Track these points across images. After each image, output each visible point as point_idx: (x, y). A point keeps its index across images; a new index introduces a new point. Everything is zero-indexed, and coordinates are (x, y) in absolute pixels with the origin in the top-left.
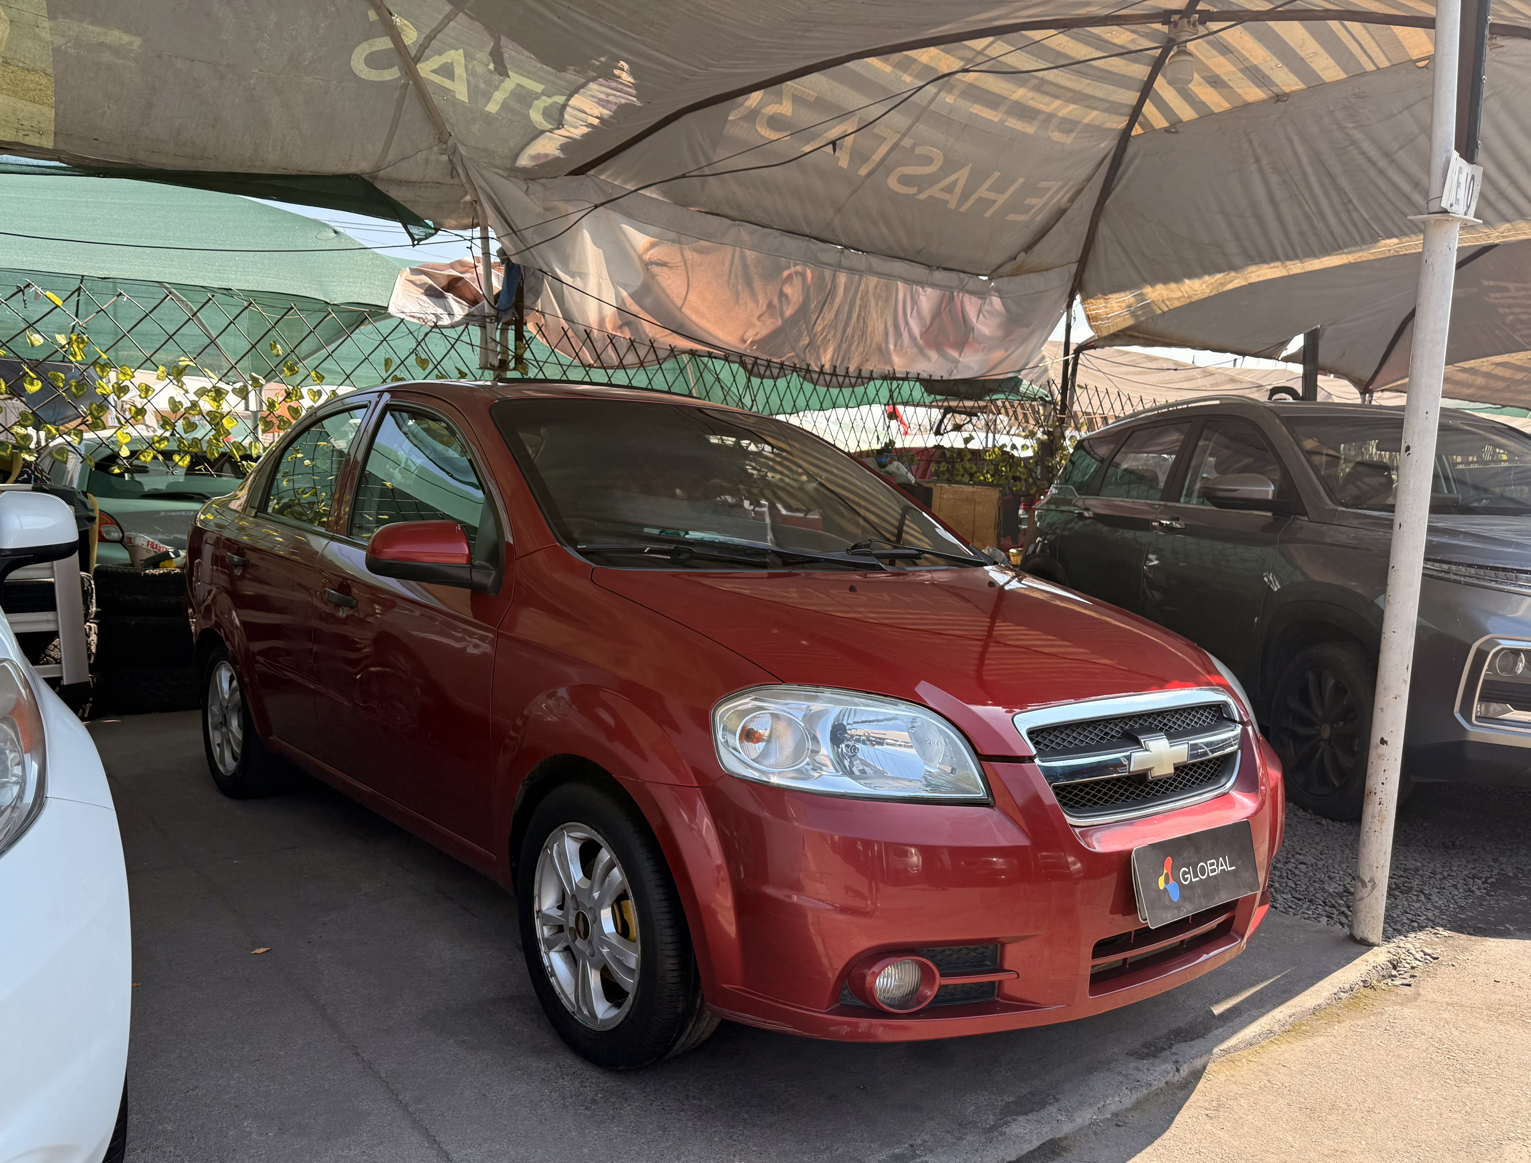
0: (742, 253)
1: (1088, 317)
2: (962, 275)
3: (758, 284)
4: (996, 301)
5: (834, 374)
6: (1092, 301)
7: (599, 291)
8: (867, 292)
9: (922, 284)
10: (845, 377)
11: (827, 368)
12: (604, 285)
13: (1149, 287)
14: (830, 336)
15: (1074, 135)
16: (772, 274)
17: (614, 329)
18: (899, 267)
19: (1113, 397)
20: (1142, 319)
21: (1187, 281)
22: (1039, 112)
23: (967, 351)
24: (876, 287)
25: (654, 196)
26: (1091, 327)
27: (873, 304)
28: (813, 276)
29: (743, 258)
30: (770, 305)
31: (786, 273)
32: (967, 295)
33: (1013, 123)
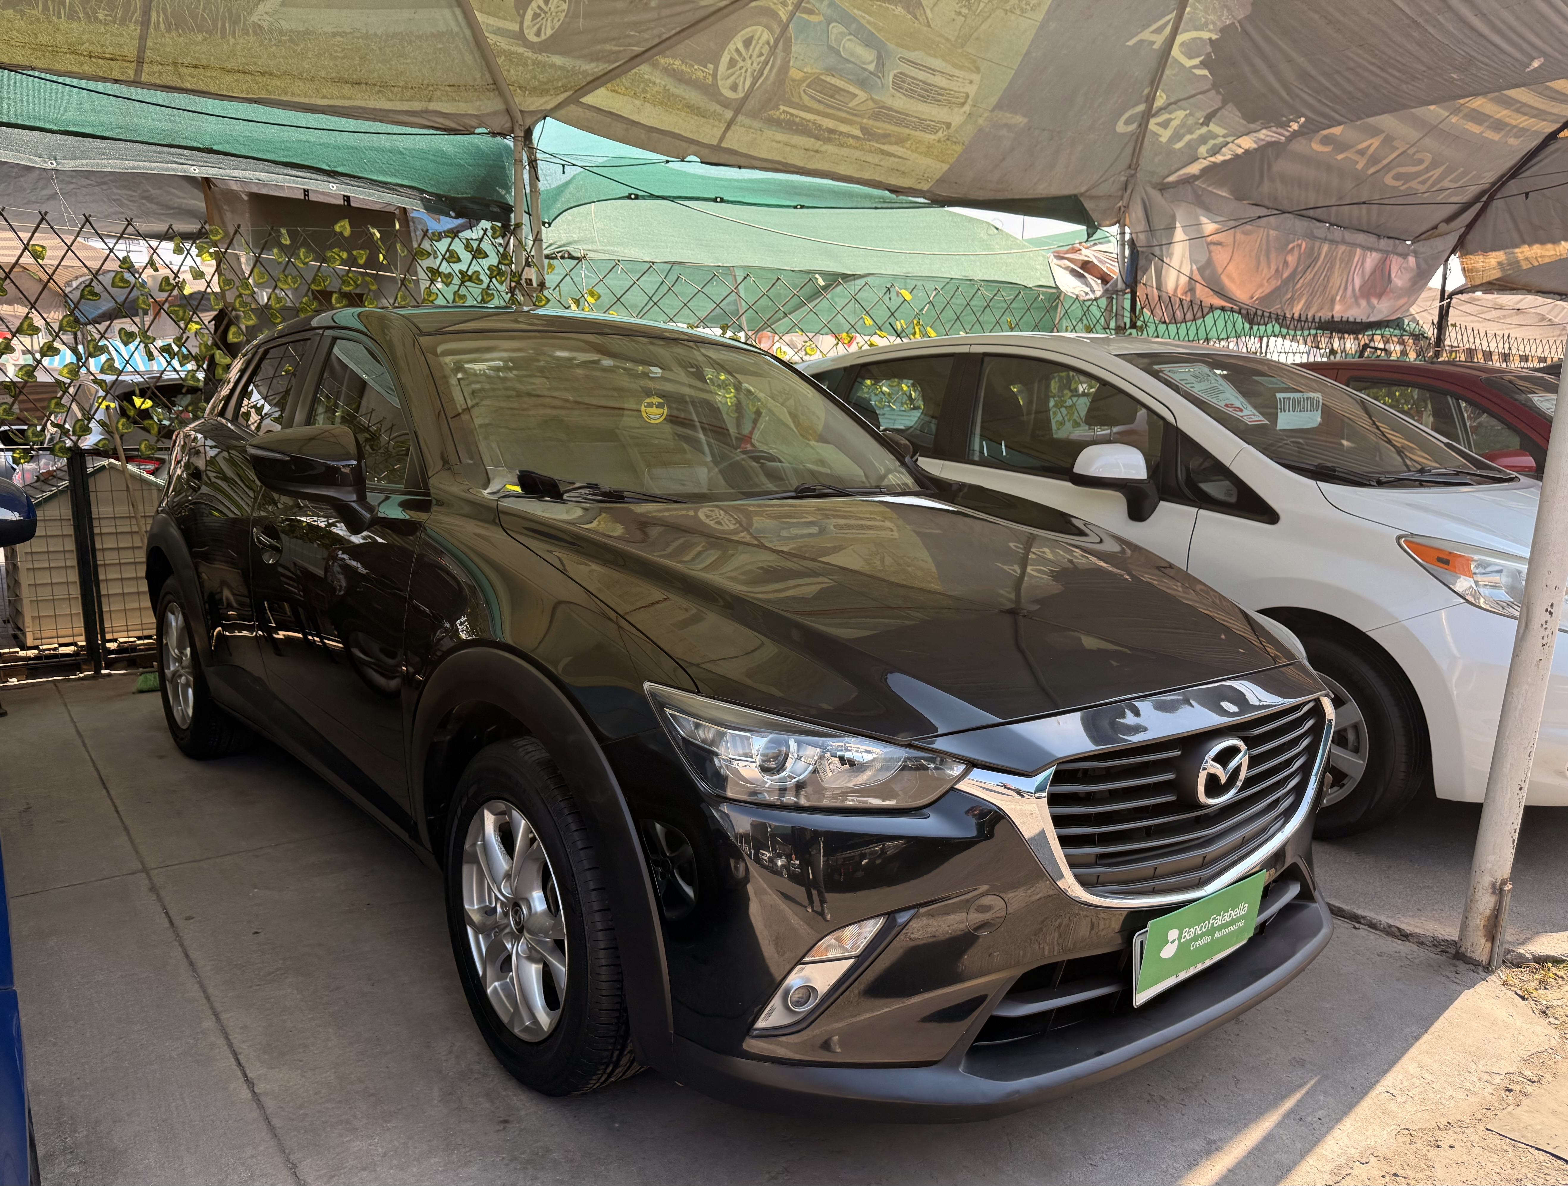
0: (1268, 232)
1: (1464, 269)
2: (1397, 241)
3: (1273, 255)
4: (1412, 260)
5: (1299, 320)
6: (1471, 257)
7: (1181, 266)
8: (1336, 257)
9: (1371, 249)
10: (1305, 322)
11: (1296, 316)
12: (1185, 262)
13: (1526, 246)
14: (1305, 292)
15: (1521, 139)
16: (1283, 249)
17: (1182, 295)
18: (1361, 238)
19: (1470, 331)
20: (1509, 272)
21: (1563, 243)
22: (1507, 125)
23: (1384, 299)
24: (1343, 253)
25: (1224, 194)
26: (1466, 277)
27: (1337, 266)
28: (1306, 247)
29: (1268, 235)
30: (1277, 271)
31: (1291, 246)
32: (1395, 257)
33: (1490, 135)
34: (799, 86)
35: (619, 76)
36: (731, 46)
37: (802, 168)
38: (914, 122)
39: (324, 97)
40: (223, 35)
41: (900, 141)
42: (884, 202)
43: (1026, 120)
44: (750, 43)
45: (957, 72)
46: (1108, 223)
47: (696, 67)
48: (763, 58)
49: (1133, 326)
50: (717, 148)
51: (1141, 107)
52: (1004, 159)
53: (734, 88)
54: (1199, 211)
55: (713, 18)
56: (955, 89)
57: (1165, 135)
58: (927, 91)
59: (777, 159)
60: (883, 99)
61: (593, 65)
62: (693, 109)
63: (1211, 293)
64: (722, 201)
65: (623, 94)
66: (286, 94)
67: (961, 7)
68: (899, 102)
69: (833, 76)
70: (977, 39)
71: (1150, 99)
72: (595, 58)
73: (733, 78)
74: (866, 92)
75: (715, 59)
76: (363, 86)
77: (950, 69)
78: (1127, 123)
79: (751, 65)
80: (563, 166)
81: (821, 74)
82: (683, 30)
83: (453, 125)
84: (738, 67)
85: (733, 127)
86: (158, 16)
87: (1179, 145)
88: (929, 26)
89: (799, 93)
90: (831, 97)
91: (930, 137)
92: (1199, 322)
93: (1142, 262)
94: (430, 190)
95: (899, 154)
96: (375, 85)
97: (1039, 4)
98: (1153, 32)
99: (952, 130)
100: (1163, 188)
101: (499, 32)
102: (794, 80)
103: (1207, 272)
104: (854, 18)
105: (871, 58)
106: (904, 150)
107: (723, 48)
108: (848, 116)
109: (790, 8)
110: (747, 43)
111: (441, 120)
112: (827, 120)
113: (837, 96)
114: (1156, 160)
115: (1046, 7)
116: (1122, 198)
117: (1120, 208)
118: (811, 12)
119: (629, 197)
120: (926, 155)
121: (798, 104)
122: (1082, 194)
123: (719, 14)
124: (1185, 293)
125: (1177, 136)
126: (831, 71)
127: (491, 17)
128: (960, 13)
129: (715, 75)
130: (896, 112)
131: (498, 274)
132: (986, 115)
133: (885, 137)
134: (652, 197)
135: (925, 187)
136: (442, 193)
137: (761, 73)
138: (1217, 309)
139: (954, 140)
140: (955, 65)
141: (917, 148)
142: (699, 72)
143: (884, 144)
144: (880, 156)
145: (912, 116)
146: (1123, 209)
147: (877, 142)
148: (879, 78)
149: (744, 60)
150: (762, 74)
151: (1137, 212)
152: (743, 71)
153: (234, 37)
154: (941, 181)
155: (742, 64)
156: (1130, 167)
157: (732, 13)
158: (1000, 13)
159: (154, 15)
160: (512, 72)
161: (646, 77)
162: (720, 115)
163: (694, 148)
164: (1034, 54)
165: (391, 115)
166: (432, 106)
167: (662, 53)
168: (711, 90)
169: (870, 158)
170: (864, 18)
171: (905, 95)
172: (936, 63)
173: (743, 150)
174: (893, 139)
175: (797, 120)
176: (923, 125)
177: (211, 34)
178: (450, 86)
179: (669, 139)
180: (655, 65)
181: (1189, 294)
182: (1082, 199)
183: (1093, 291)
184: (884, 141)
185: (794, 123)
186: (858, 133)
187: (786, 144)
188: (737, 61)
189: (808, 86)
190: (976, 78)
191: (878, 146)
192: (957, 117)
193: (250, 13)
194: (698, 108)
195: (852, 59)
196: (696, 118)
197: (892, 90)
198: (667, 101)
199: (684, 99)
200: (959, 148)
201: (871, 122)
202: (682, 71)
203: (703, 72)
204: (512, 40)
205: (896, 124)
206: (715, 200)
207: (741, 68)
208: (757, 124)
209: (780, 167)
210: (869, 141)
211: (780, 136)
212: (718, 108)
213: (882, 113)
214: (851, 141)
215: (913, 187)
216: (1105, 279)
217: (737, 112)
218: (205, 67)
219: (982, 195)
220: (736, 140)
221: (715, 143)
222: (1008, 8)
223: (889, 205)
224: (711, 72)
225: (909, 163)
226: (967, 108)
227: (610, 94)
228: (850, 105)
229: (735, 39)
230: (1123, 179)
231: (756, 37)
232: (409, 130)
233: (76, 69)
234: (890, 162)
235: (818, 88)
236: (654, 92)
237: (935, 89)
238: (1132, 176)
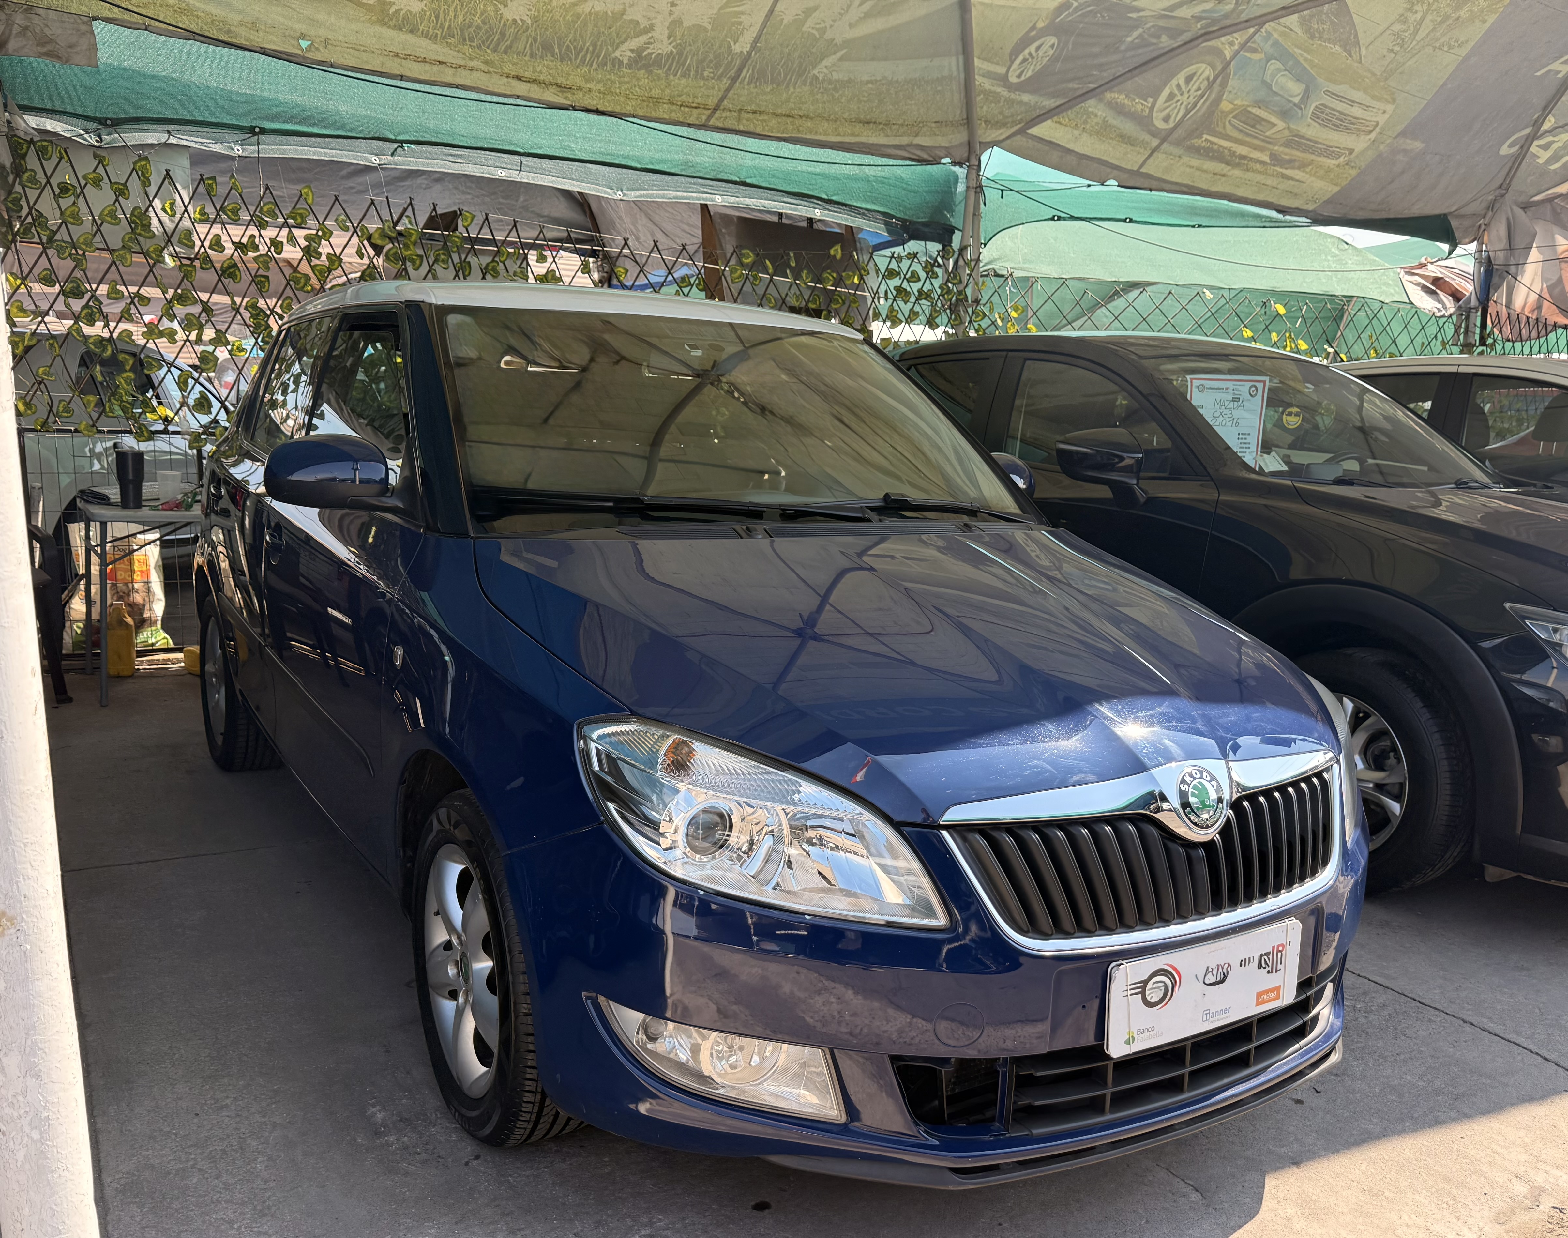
34: (1226, 116)
35: (1067, 110)
36: (1174, 82)
37: (1205, 190)
38: (1321, 149)
39: (839, 135)
40: (787, 86)
41: (1303, 166)
42: (1271, 221)
43: (1424, 145)
44: (1191, 79)
45: (1374, 103)
46: (1467, 240)
47: (1137, 101)
48: (1199, 92)
49: (1483, 342)
50: (1137, 173)
51: (1528, 131)
52: (1392, 181)
53: (1166, 119)
54: (1555, 229)
55: (1163, 59)
56: (1368, 118)
57: (1543, 156)
58: (1341, 120)
59: (1185, 182)
60: (1299, 129)
61: (1053, 100)
62: (1126, 139)
63: (1557, 311)
64: (1131, 221)
65: (1066, 126)
66: (811, 133)
67: (1394, 45)
68: (1312, 131)
69: (1260, 108)
70: (1401, 73)
71: (1537, 124)
72: (1054, 95)
73: (1167, 111)
74: (1285, 122)
75: (1156, 94)
76: (871, 125)
77: (1368, 101)
78: (1510, 146)
79: (1186, 100)
80: (1002, 191)
81: (1249, 106)
82: (1136, 68)
83: (925, 156)
84: (1175, 100)
85: (1155, 154)
86: (748, 71)
87: (1553, 167)
88: (1360, 62)
89: (1224, 123)
90: (1253, 126)
91: (1331, 162)
92: (1542, 340)
93: (1495, 279)
94: (898, 215)
95: (1297, 178)
96: (880, 123)
97: (1467, 42)
98: (1562, 63)
99: (1354, 154)
100: (1526, 207)
101: (988, 75)
102: (1222, 112)
103: (1557, 291)
104: (1293, 56)
105: (1299, 91)
106: (1304, 174)
107: (1165, 85)
108: (1262, 144)
109: (1236, 47)
110: (1189, 79)
111: (919, 153)
112: (1241, 147)
113: (1257, 126)
114: (1528, 181)
115: (1473, 44)
116: (1484, 217)
117: (1480, 226)
118: (1254, 51)
119: (1052, 219)
120: (1322, 178)
121: (1221, 133)
122: (1450, 213)
123: (1172, 54)
124: (1533, 311)
125: (1555, 158)
126: (1258, 104)
127: (985, 63)
128: (1392, 50)
129: (1152, 109)
130: (1308, 140)
131: (947, 293)
132: (1388, 141)
133: (1290, 163)
134: (1073, 218)
135: (1311, 207)
136: (907, 217)
137: (1195, 104)
138: (1559, 327)
139: (1353, 164)
140: (1373, 97)
141: (1316, 172)
142: (1139, 105)
143: (1286, 169)
144: (1281, 179)
145: (1321, 143)
146: (1483, 227)
147: (1281, 167)
148: (1301, 109)
149: (1182, 95)
150: (1196, 106)
151: (1499, 230)
152: (1179, 104)
153: (794, 88)
154: (1328, 202)
155: (1179, 97)
156: (1500, 187)
157: (1182, 53)
158: (1429, 50)
159: (745, 71)
160: (985, 108)
161: (1090, 109)
162: (1147, 143)
163: (1115, 172)
164: (1449, 86)
165: (882, 149)
166: (918, 141)
167: (1110, 89)
168: (1144, 121)
169: (1269, 182)
170: (1301, 55)
171: (1320, 124)
172: (1357, 96)
173: (1158, 175)
174: (1297, 164)
175: (1216, 147)
176: (1329, 151)
177: (778, 85)
178: (936, 122)
179: (1096, 165)
180: (1101, 100)
181: (1536, 312)
182: (1449, 218)
183: (1446, 308)
184: (1287, 166)
185: (1212, 150)
186: (1266, 159)
187: (1198, 169)
188: (1176, 95)
189: (1234, 117)
190: (1390, 108)
191: (1281, 170)
192: (1359, 144)
193: (814, 68)
194: (1129, 137)
195: (1281, 93)
196: (1125, 146)
197: (1310, 120)
198: (1103, 131)
199: (1119, 129)
200: (1354, 172)
201: (1282, 149)
202: (1124, 104)
203: (1142, 104)
204: (995, 82)
205: (1304, 151)
206: (1125, 221)
207: (1178, 101)
208: (1177, 151)
209: (1185, 189)
210: (1274, 165)
211: (1195, 162)
212: (1147, 137)
213: (1296, 141)
214: (1258, 166)
215: (1301, 207)
216: (1456, 296)
217: (1163, 141)
218: (761, 113)
219: (1361, 215)
220: (1156, 167)
221: (1135, 169)
222: (1437, 45)
223: (1277, 225)
224: (1150, 105)
225: (1305, 185)
226: (1373, 136)
227: (1054, 125)
228: (1267, 134)
229: (1179, 76)
230: (1491, 197)
231: (1198, 74)
232: (891, 162)
233: (665, 116)
234: (1287, 185)
235: (1243, 119)
236: (1093, 124)
237: (1349, 118)
238: (1503, 196)
